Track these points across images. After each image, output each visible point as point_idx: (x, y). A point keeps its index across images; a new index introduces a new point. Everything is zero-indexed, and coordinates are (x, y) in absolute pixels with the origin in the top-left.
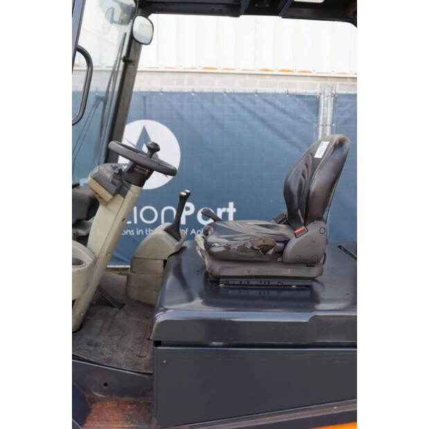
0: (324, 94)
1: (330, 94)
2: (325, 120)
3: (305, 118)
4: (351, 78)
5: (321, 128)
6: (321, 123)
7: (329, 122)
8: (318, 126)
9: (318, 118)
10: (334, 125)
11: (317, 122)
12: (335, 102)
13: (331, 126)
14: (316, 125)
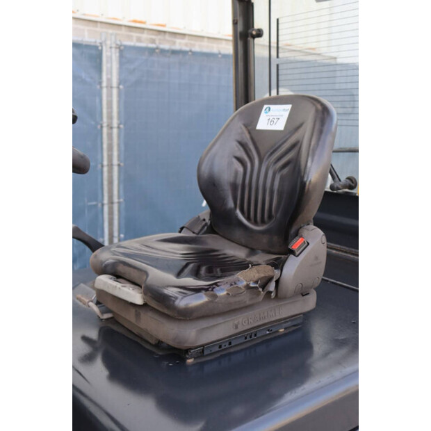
0: (106, 45)
1: (114, 45)
2: (109, 80)
3: (84, 77)
4: (125, 26)
5: (105, 91)
6: (104, 84)
7: (115, 82)
8: (101, 88)
9: (101, 77)
10: (121, 87)
11: (100, 83)
12: (121, 56)
13: (118, 88)
14: (98, 87)
